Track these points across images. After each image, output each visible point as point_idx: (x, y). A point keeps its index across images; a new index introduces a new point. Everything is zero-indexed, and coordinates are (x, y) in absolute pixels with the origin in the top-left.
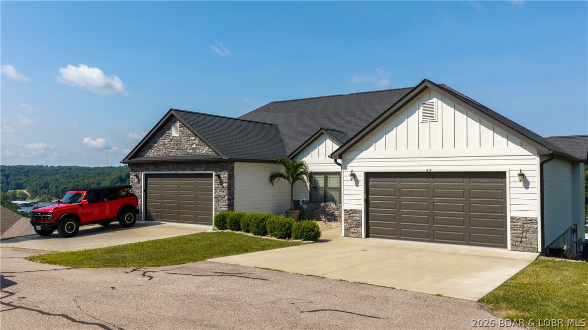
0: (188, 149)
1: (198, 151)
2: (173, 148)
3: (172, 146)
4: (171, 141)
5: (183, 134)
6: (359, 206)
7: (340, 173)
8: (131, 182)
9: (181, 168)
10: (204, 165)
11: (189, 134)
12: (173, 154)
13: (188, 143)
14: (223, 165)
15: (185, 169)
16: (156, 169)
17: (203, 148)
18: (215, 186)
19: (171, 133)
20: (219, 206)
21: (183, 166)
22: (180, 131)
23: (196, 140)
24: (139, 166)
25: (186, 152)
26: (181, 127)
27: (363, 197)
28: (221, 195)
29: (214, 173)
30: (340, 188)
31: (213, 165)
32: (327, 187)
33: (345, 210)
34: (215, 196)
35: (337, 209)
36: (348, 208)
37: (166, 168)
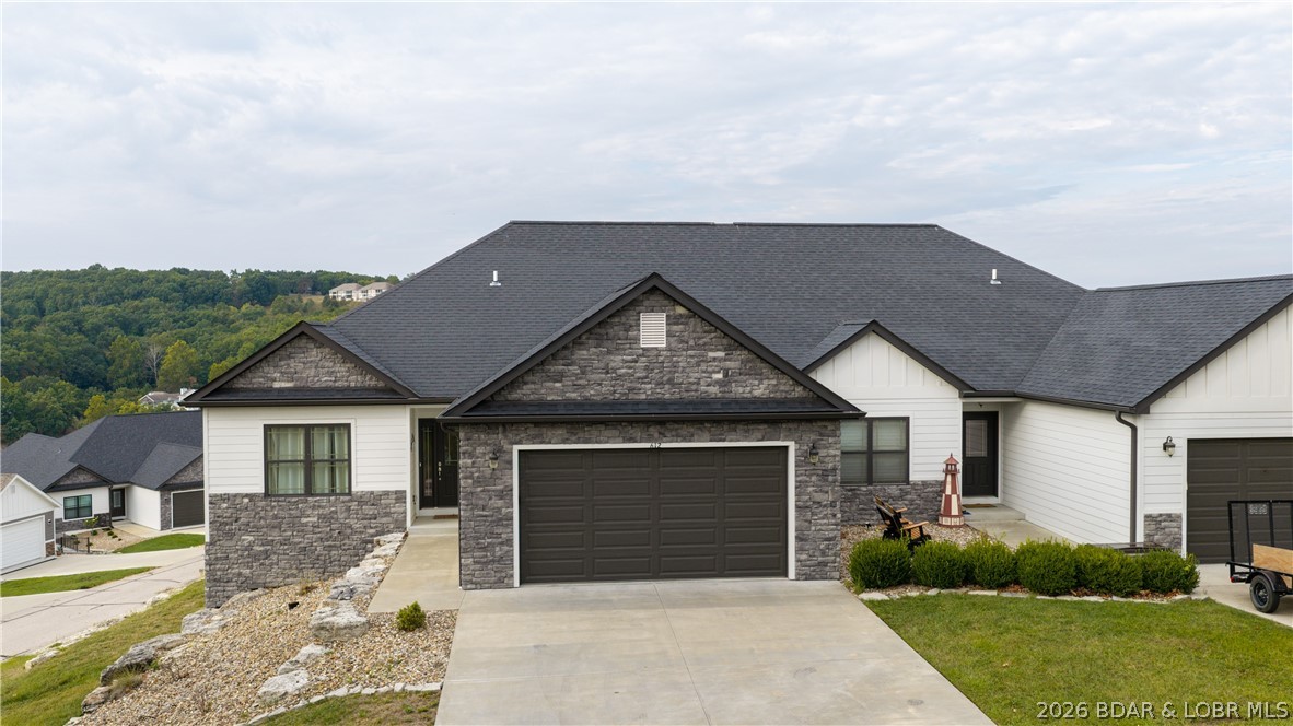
0: (702, 382)
1: (741, 390)
2: (642, 380)
3: (638, 375)
4: (636, 362)
5: (682, 342)
6: (1179, 507)
7: (906, 419)
8: (466, 478)
9: (674, 433)
10: (762, 427)
11: (705, 344)
12: (644, 397)
13: (703, 366)
14: (826, 427)
15: (692, 436)
16: (574, 438)
17: (757, 382)
18: (799, 479)
19: (637, 339)
20: (813, 528)
21: (684, 430)
22: (669, 334)
23: (730, 360)
24: (500, 429)
25: (696, 391)
26: (675, 324)
27: (1184, 487)
28: (819, 500)
29: (792, 446)
30: (906, 452)
31: (791, 426)
32: (874, 449)
33: (1147, 517)
34: (800, 504)
35: (901, 498)
36: (1155, 510)
37: (617, 433)
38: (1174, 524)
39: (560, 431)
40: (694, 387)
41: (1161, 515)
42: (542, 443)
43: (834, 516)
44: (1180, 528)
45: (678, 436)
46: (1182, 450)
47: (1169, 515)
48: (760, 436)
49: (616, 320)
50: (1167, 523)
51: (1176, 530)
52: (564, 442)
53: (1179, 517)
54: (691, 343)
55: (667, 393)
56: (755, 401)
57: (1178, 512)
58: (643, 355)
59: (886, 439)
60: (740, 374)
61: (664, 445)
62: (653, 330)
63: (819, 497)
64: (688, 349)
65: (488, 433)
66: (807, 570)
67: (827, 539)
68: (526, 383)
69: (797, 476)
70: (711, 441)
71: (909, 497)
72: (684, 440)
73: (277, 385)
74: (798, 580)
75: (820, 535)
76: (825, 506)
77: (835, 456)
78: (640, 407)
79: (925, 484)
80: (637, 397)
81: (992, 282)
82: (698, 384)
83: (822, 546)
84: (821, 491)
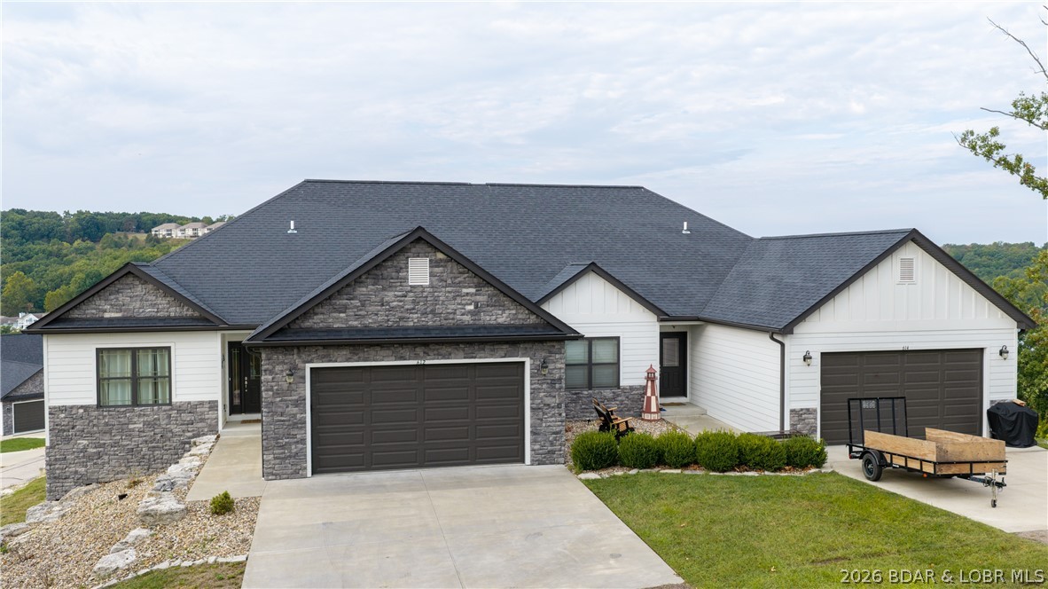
0: (458, 312)
1: (488, 318)
2: (410, 311)
3: (406, 307)
4: (406, 296)
5: (442, 280)
6: (814, 403)
7: (618, 339)
8: (267, 390)
9: (436, 352)
10: (504, 347)
11: (460, 282)
12: (411, 324)
13: (459, 300)
14: (554, 346)
15: (450, 354)
16: (356, 358)
17: (500, 312)
18: (533, 387)
19: (406, 279)
20: (544, 425)
21: (444, 350)
22: (432, 275)
23: (479, 295)
24: (295, 351)
25: (453, 319)
26: (436, 267)
27: (819, 388)
28: (548, 403)
29: (528, 361)
30: (617, 364)
31: (526, 345)
32: (593, 362)
33: (792, 411)
34: (534, 406)
35: (614, 399)
36: (797, 406)
37: (390, 353)
38: (812, 416)
39: (345, 352)
40: (451, 316)
41: (802, 410)
42: (330, 361)
43: (560, 415)
44: (816, 419)
45: (439, 355)
46: (817, 360)
47: (808, 410)
48: (503, 354)
49: (389, 263)
50: (806, 416)
51: (813, 420)
52: (347, 361)
53: (815, 410)
54: (449, 281)
55: (430, 321)
56: (499, 327)
57: (814, 407)
58: (411, 291)
59: (603, 354)
60: (488, 306)
61: (427, 362)
62: (419, 271)
63: (548, 400)
64: (446, 287)
65: (285, 355)
66: (539, 457)
67: (554, 433)
68: (316, 314)
69: (531, 384)
70: (465, 358)
71: (620, 398)
72: (444, 358)
73: (107, 315)
74: (532, 465)
75: (550, 429)
76: (553, 407)
77: (560, 369)
78: (409, 332)
79: (632, 388)
80: (406, 324)
81: (684, 232)
82: (455, 313)
83: (551, 439)
84: (550, 396)
